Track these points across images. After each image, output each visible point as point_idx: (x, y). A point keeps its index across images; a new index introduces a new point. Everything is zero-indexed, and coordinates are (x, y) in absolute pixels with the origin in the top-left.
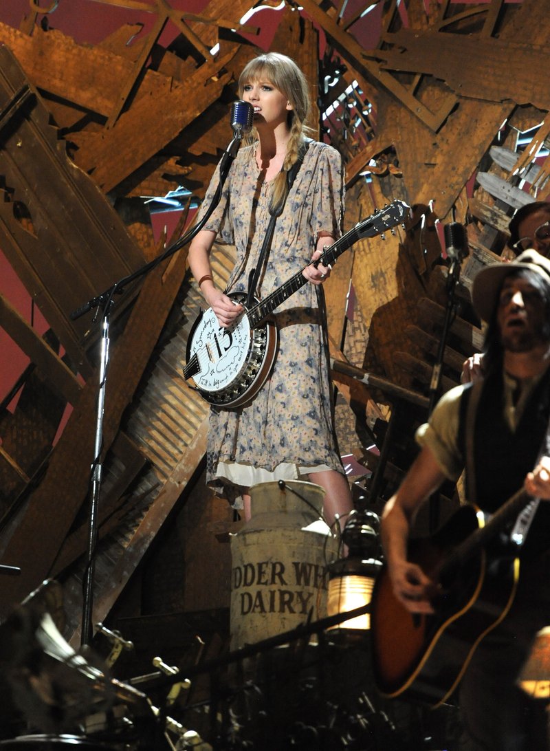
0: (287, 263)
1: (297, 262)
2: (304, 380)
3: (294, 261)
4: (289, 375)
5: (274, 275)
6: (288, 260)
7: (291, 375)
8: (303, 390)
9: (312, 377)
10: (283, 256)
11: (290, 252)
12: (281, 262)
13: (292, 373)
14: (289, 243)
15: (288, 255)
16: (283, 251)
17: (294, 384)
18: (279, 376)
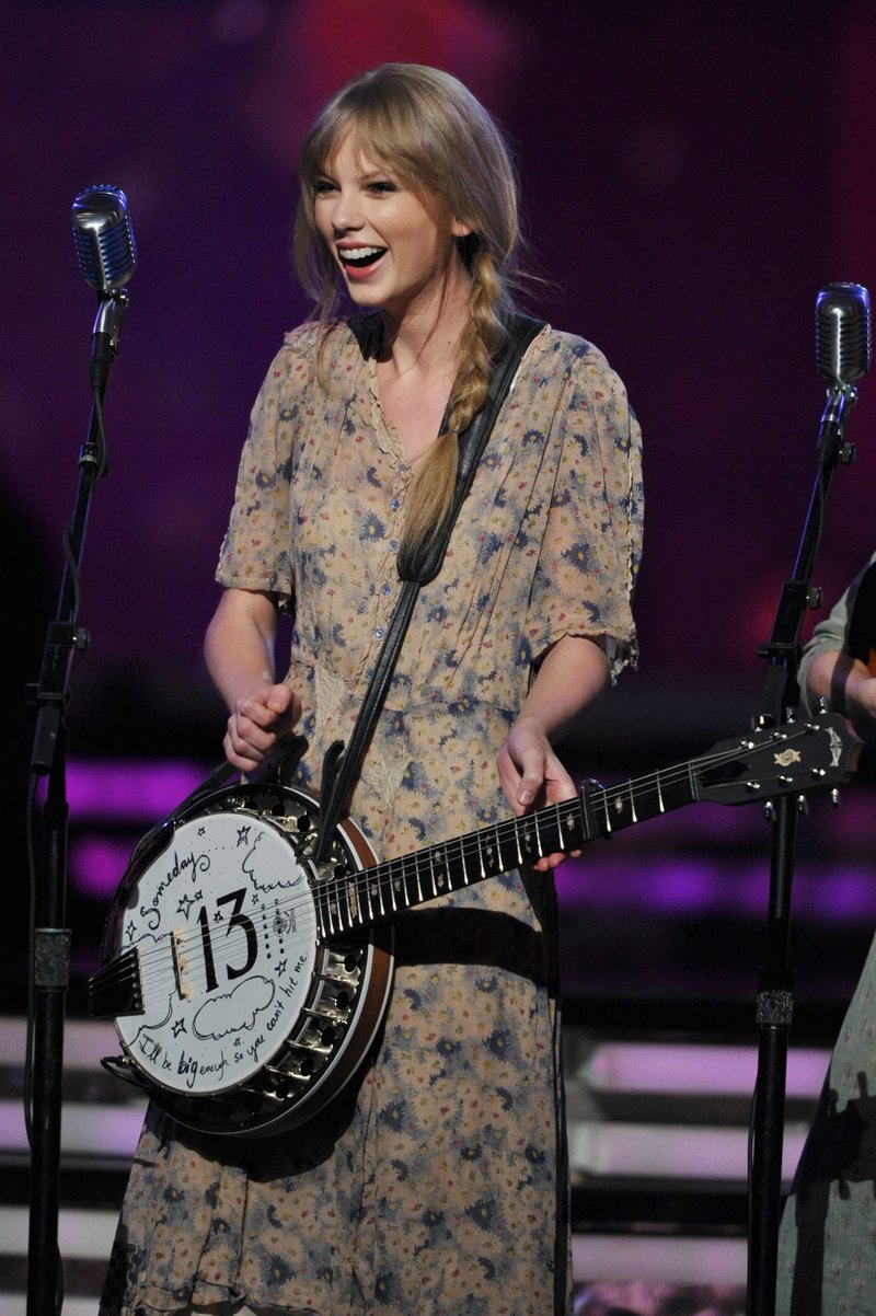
0: (449, 718)
1: (480, 716)
2: (475, 1104)
3: (470, 710)
4: (433, 1079)
5: (403, 752)
6: (453, 709)
7: (440, 1082)
8: (465, 1132)
9: (502, 1092)
10: (437, 697)
11: (458, 682)
12: (432, 715)
13: (443, 1074)
14: (457, 656)
15: (452, 694)
16: (438, 682)
17: (444, 1110)
18: (396, 1077)
